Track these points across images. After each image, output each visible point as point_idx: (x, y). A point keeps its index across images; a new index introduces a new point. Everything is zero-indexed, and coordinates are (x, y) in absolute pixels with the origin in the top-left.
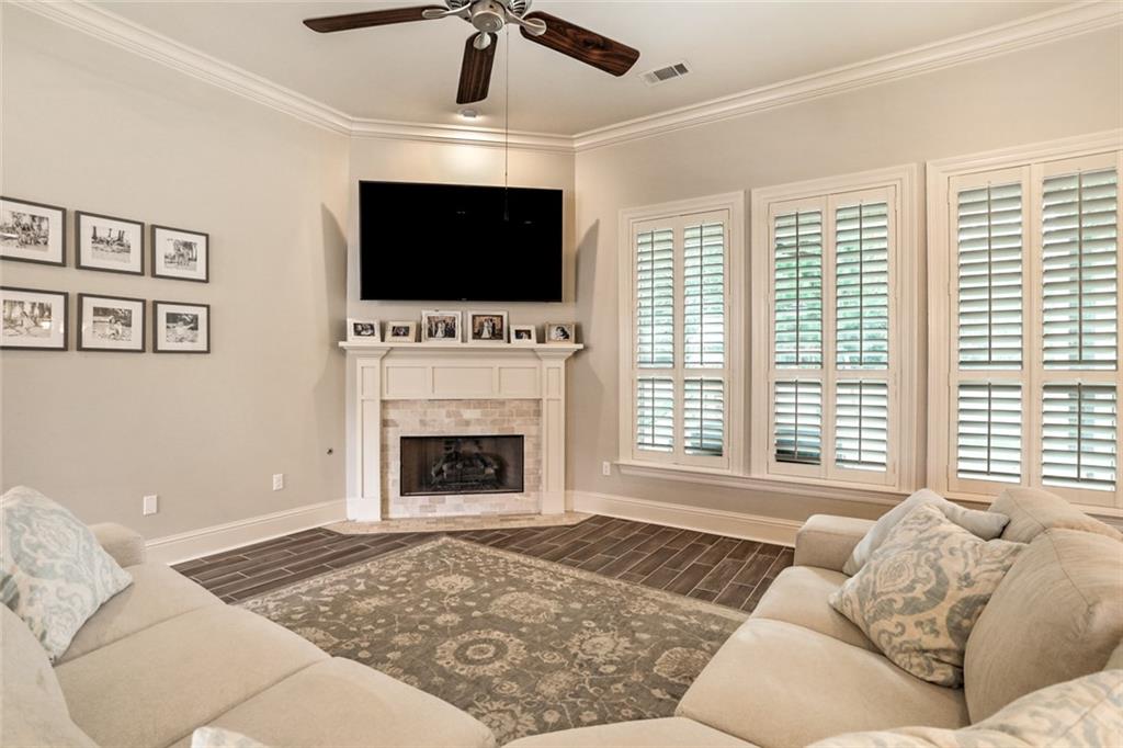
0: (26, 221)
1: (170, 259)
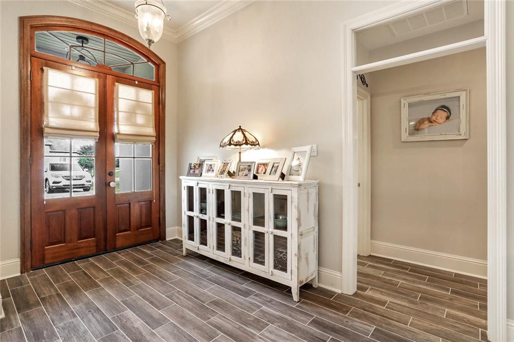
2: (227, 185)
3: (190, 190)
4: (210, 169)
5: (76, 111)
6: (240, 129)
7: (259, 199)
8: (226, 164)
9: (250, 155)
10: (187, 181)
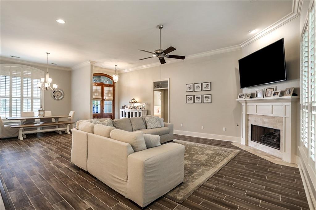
0: (189, 86)
1: (205, 88)
2: (130, 111)
3: (122, 112)
4: (127, 107)
5: (97, 94)
6: (133, 99)
7: (136, 113)
8: (130, 106)
9: (136, 105)
10: (121, 110)
